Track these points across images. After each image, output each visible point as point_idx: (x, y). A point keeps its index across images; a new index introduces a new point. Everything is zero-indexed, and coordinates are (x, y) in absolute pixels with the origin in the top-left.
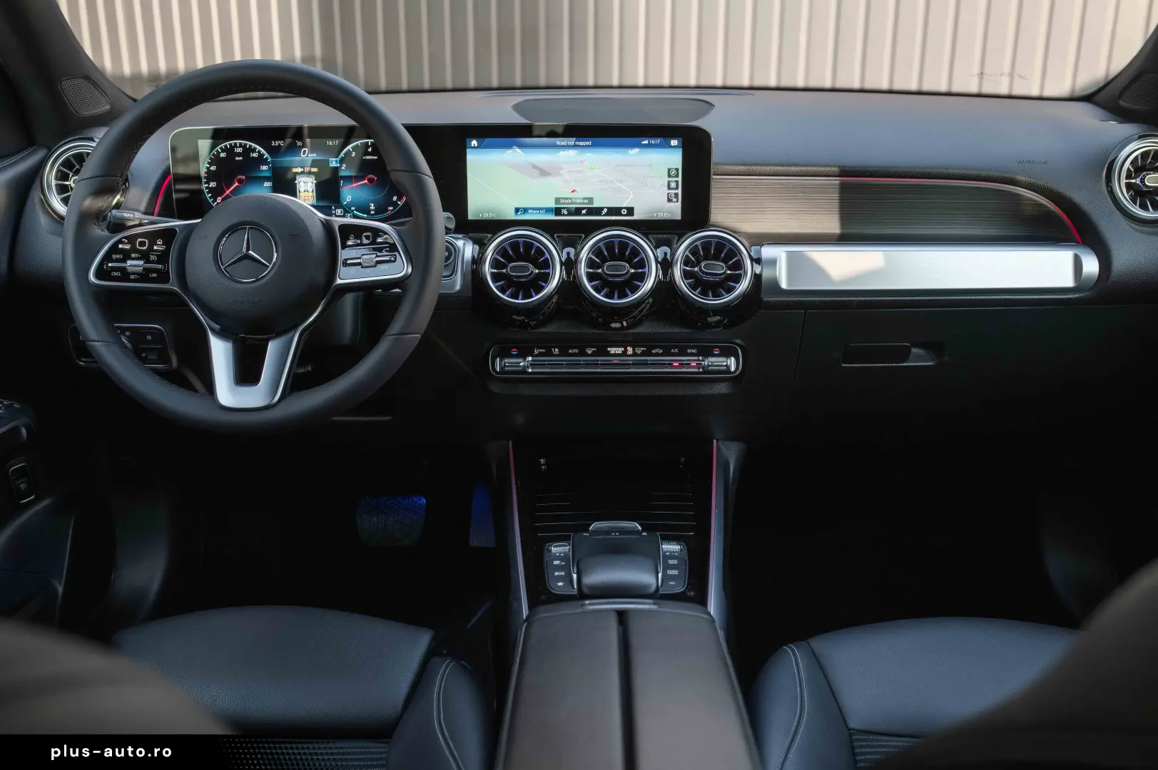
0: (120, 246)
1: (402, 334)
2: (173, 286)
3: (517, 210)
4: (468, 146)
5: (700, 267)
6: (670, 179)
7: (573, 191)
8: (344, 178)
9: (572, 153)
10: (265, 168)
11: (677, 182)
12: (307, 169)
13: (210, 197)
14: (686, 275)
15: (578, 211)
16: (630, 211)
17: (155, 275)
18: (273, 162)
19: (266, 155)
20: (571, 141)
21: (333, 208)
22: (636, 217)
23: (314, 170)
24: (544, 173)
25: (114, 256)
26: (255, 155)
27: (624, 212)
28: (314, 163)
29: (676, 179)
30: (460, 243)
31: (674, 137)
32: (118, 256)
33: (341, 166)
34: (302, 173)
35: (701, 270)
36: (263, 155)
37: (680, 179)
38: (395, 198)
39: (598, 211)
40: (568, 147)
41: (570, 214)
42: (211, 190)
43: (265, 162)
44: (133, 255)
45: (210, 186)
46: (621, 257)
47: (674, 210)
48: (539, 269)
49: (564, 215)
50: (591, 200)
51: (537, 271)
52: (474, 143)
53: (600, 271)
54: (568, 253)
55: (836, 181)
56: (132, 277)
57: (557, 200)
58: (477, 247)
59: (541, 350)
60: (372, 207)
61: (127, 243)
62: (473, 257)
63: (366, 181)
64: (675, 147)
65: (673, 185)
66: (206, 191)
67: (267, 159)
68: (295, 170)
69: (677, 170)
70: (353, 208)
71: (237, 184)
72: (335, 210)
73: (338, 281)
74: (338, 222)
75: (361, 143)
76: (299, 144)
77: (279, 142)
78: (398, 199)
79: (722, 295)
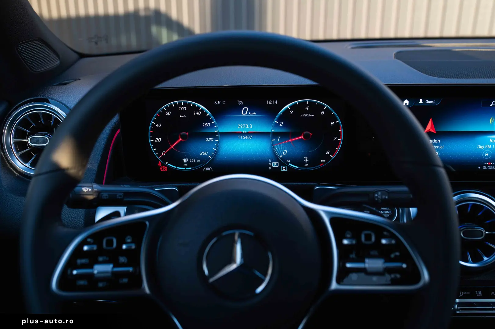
0: (86, 248)
8: (281, 134)
10: (206, 125)
13: (156, 152)
17: (125, 280)
18: (214, 120)
19: (209, 114)
25: (79, 261)
26: (198, 113)
32: (84, 261)
33: (279, 123)
36: (206, 113)
38: (328, 152)
42: (156, 145)
43: (207, 120)
44: (101, 259)
45: (156, 141)
48: (488, 231)
51: (487, 233)
52: (406, 102)
56: (100, 285)
59: (465, 293)
60: (306, 160)
61: (93, 244)
63: (302, 137)
66: (151, 146)
67: (209, 116)
70: (288, 161)
71: (180, 139)
72: (271, 162)
73: (334, 285)
74: (327, 213)
75: (299, 103)
76: (240, 103)
77: (221, 101)
78: (330, 154)
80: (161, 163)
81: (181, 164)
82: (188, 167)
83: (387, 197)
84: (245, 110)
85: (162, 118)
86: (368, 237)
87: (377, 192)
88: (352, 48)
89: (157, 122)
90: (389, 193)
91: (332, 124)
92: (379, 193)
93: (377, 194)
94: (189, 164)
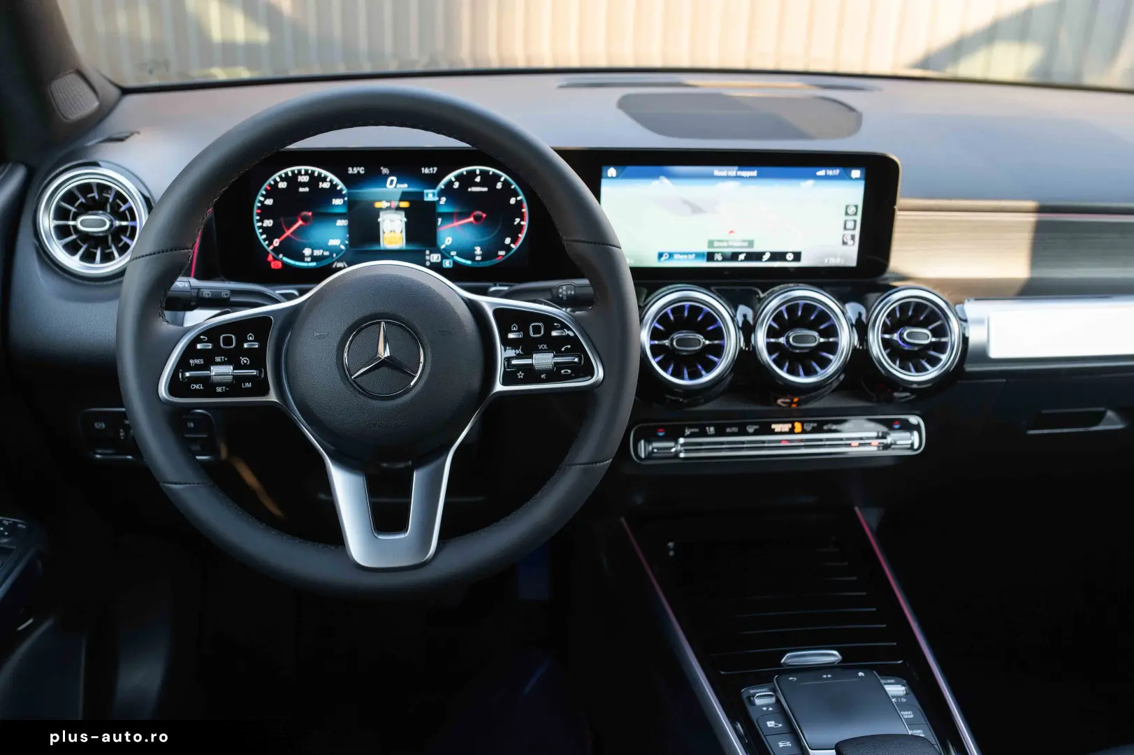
0: (199, 346)
1: (592, 463)
2: (272, 397)
3: (661, 255)
4: (604, 174)
5: (901, 334)
6: (848, 218)
7: (731, 232)
8: (443, 215)
9: (732, 185)
10: (337, 202)
11: (855, 221)
12: (395, 204)
13: (265, 240)
14: (885, 344)
15: (734, 257)
16: (797, 256)
17: (248, 385)
18: (349, 195)
19: (341, 186)
20: (732, 171)
21: (428, 252)
22: (804, 263)
23: (405, 204)
24: (696, 210)
25: (191, 362)
26: (326, 185)
27: (790, 257)
28: (404, 196)
29: (854, 218)
31: (856, 166)
32: (197, 361)
33: (440, 200)
34: (388, 208)
35: (901, 338)
36: (336, 185)
37: (859, 218)
38: (508, 241)
39: (758, 256)
40: (728, 177)
41: (725, 259)
42: (265, 230)
43: (339, 194)
44: (218, 359)
45: (265, 225)
46: (806, 323)
47: (847, 254)
49: (717, 261)
50: (751, 243)
51: (708, 342)
52: (612, 171)
53: (782, 340)
55: (1031, 218)
56: (219, 390)
57: (711, 243)
60: (478, 251)
61: (208, 342)
63: (471, 219)
64: (856, 179)
65: (850, 225)
66: (259, 231)
67: (341, 190)
68: (378, 205)
69: (856, 207)
70: (453, 254)
71: (300, 222)
72: (429, 255)
73: (499, 387)
74: (491, 304)
75: (467, 171)
76: (385, 171)
77: (359, 169)
78: (512, 242)
79: (926, 370)
80: (273, 257)
81: (301, 258)
82: (312, 261)
83: (573, 292)
84: (392, 181)
85: (273, 192)
86: (537, 330)
87: (560, 287)
88: (562, 87)
89: (266, 197)
90: (575, 287)
91: (513, 201)
92: (564, 288)
93: (562, 289)
94: (314, 258)
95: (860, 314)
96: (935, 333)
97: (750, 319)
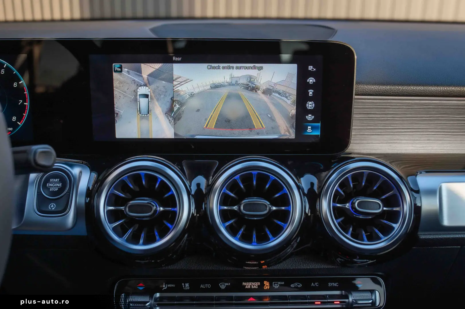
5: (353, 204)
14: (338, 212)
30: (76, 171)
35: (353, 207)
38: (15, 119)
46: (260, 192)
48: (163, 207)
51: (162, 209)
53: (235, 208)
54: (198, 185)
58: (94, 175)
59: (169, 286)
62: (88, 189)
79: (379, 238)
91: (16, 85)
95: (312, 184)
96: (386, 203)
97: (203, 187)
